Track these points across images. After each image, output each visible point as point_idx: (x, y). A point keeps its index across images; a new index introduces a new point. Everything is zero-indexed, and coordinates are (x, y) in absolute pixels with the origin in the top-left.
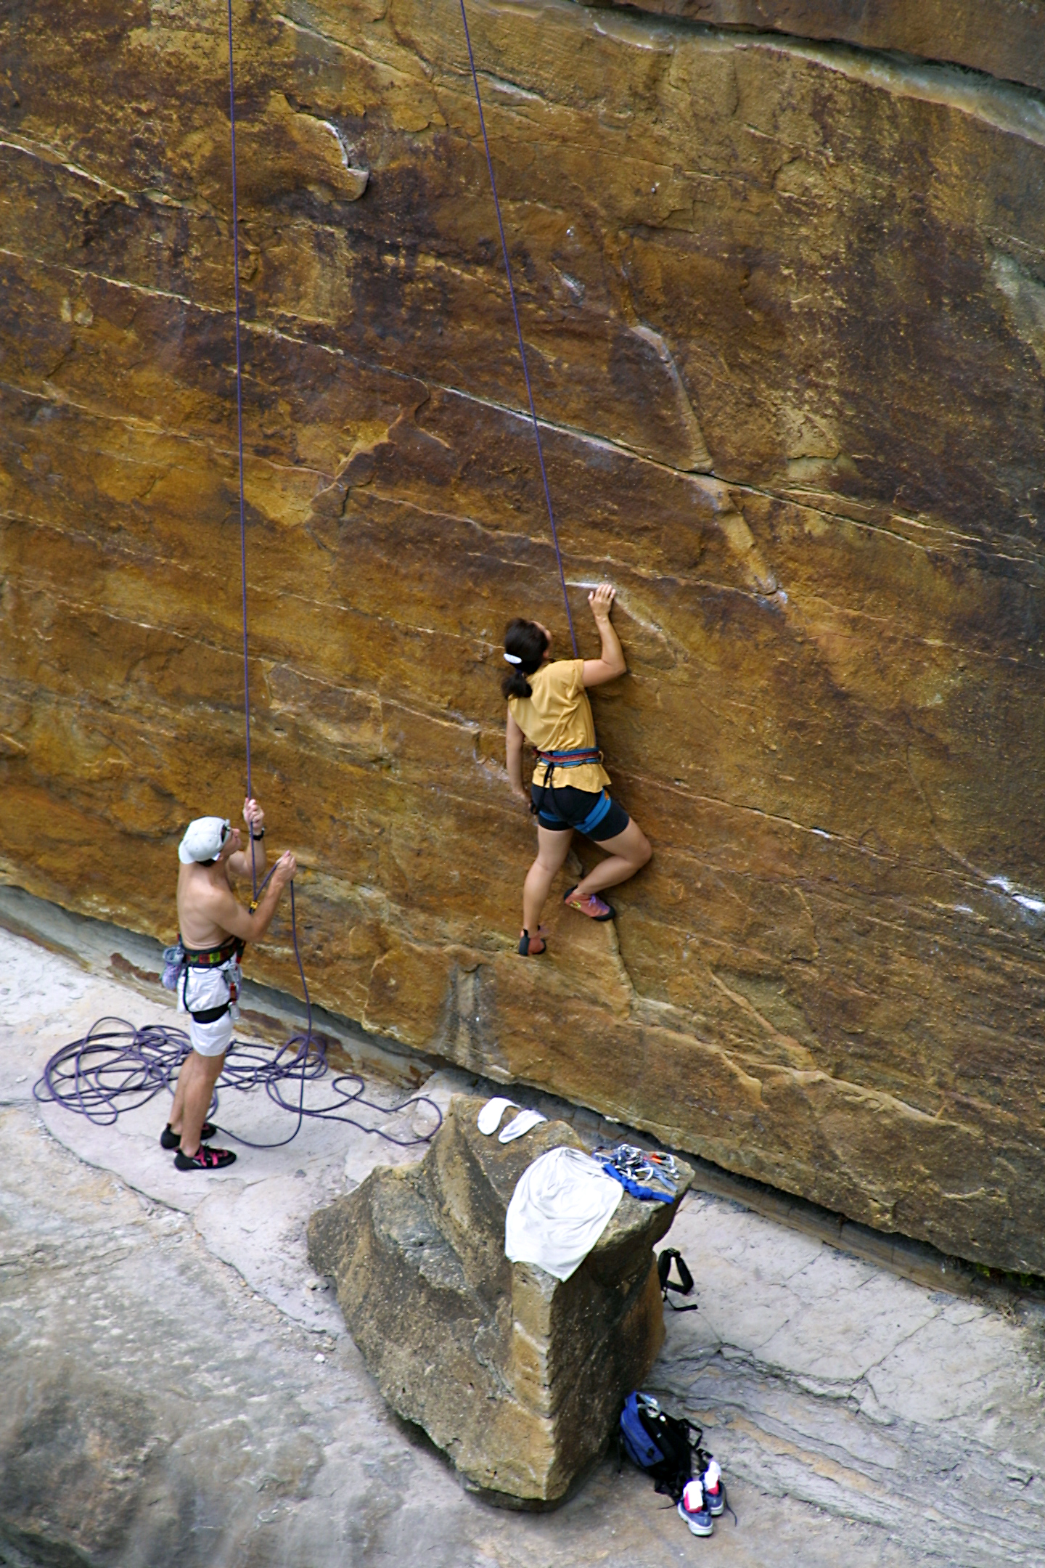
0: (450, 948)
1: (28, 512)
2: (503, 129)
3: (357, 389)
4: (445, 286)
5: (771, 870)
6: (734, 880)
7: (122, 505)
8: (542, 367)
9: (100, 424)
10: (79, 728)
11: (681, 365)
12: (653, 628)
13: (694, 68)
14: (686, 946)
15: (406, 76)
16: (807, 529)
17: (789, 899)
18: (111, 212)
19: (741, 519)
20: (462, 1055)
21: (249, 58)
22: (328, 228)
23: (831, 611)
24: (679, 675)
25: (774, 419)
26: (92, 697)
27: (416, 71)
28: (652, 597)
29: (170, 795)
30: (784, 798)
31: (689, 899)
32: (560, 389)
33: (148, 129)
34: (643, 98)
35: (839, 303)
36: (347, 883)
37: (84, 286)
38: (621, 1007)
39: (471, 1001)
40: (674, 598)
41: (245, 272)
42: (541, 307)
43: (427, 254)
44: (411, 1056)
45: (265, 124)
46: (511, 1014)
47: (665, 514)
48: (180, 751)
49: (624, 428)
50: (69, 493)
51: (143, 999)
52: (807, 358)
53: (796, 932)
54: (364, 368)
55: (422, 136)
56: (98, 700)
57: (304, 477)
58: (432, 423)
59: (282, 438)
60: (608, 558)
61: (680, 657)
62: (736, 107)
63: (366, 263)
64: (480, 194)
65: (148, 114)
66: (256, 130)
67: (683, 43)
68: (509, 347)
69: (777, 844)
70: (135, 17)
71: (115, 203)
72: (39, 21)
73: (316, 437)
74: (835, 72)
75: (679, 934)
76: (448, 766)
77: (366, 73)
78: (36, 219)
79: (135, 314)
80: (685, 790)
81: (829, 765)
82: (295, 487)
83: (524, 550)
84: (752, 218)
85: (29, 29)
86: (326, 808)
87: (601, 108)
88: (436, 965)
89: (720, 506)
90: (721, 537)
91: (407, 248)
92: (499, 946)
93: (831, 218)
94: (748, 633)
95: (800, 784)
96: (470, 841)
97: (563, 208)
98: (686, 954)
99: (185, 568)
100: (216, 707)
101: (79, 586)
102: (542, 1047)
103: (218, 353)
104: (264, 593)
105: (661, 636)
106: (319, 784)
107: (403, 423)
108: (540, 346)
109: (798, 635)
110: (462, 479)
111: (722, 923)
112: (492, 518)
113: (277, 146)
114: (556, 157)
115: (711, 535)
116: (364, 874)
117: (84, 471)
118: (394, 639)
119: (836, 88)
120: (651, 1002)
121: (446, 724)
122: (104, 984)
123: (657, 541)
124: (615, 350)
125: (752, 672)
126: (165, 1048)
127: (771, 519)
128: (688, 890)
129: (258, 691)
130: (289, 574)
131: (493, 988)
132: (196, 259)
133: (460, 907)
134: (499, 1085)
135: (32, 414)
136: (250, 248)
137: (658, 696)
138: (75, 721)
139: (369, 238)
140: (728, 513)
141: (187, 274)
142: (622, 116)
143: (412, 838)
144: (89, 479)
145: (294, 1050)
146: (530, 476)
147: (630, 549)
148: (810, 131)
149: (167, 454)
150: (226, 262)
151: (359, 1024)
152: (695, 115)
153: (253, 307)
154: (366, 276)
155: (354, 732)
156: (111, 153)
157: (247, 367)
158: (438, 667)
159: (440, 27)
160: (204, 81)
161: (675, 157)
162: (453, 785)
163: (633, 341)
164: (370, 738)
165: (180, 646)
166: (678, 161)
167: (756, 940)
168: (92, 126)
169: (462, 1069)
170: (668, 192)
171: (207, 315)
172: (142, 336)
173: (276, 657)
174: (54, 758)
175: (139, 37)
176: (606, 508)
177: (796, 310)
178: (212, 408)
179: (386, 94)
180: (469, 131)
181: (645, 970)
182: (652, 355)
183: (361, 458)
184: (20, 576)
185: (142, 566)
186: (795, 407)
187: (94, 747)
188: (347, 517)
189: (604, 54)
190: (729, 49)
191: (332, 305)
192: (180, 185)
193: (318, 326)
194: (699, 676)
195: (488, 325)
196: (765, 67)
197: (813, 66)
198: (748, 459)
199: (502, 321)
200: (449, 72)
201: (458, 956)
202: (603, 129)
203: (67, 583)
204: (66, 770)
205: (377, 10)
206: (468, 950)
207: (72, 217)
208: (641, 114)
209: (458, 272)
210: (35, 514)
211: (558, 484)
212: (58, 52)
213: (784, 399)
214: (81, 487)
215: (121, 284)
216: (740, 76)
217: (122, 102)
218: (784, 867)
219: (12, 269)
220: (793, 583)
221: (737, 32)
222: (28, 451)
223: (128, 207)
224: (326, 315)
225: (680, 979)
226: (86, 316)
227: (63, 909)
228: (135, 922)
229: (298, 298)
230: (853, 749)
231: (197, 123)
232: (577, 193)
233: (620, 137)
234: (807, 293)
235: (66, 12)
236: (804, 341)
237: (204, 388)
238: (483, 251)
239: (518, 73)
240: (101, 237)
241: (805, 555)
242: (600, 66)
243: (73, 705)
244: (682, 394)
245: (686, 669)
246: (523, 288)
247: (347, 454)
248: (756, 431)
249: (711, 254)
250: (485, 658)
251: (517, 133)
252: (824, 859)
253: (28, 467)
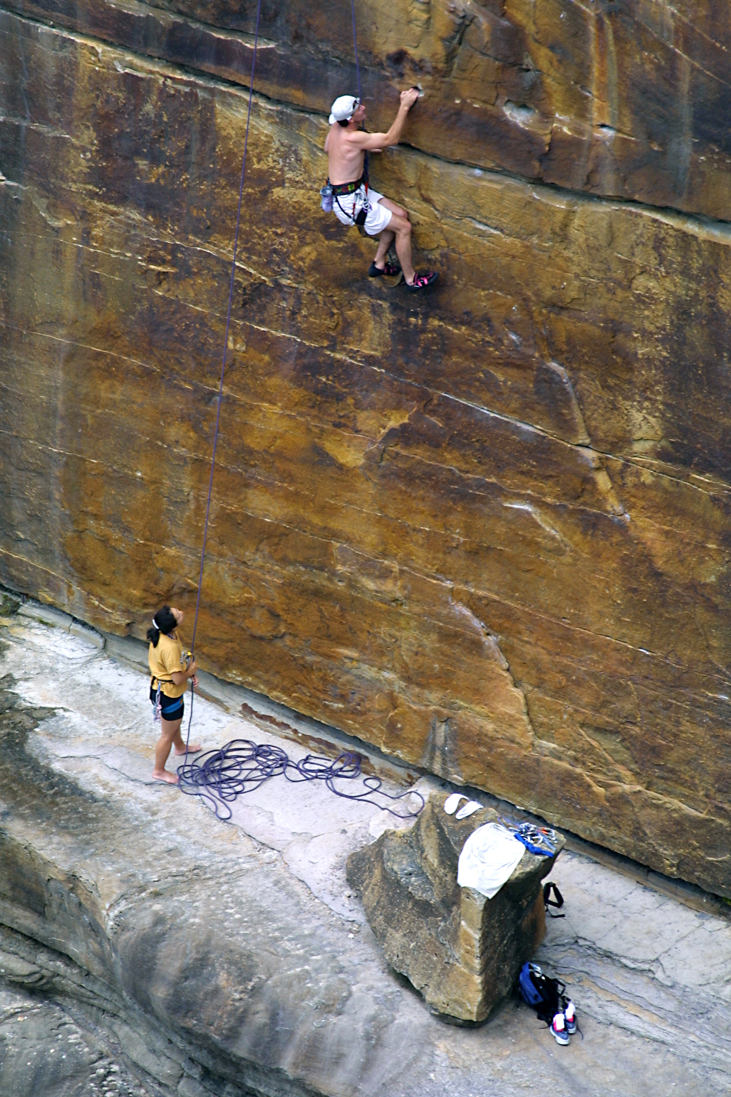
0: (432, 708)
1: (205, 454)
2: (479, 250)
3: (391, 392)
4: (443, 335)
5: (615, 671)
6: (594, 676)
7: (258, 452)
8: (496, 383)
9: (247, 406)
10: (229, 576)
11: (574, 385)
12: (553, 532)
13: (588, 220)
14: (565, 712)
15: (426, 218)
16: (642, 479)
17: (625, 688)
18: (258, 289)
19: (605, 473)
20: (437, 768)
22: (379, 302)
24: (567, 559)
25: (626, 417)
26: (236, 559)
27: (432, 216)
28: (553, 515)
29: (278, 616)
30: (624, 631)
31: (568, 686)
32: (505, 396)
33: (281, 243)
34: (559, 235)
35: (665, 354)
36: (375, 669)
37: (242, 329)
38: (527, 745)
39: (442, 739)
40: (566, 516)
41: (332, 325)
42: (497, 350)
43: (434, 318)
44: (408, 768)
45: (346, 243)
46: (466, 747)
47: (562, 468)
48: (285, 591)
49: (541, 419)
50: (229, 445)
51: (259, 729)
52: (646, 384)
53: (628, 706)
54: (396, 380)
55: (434, 252)
56: (240, 561)
57: (360, 440)
58: (433, 412)
59: (349, 417)
60: (529, 492)
61: (568, 549)
62: (611, 242)
63: (399, 322)
64: (465, 285)
65: (282, 235)
66: (341, 245)
67: (583, 205)
68: (478, 371)
69: (619, 656)
70: (277, 181)
71: (261, 284)
72: (223, 182)
73: (368, 418)
74: (667, 225)
75: (561, 705)
76: (435, 605)
78: (216, 291)
79: (269, 346)
80: (568, 624)
81: (650, 613)
82: (355, 446)
83: (482, 486)
84: (617, 305)
85: (217, 186)
86: (366, 627)
87: (535, 240)
88: (424, 717)
89: (593, 465)
90: (593, 482)
91: (423, 314)
92: (460, 708)
93: (662, 307)
94: (607, 537)
95: (633, 623)
96: (445, 648)
97: (511, 295)
98: (565, 717)
99: (291, 489)
100: (306, 567)
101: (232, 497)
102: (482, 766)
103: (315, 369)
104: (335, 504)
105: (557, 537)
106: (362, 613)
107: (417, 412)
108: (496, 372)
109: (635, 539)
110: (449, 444)
111: (586, 700)
112: (465, 467)
113: (352, 255)
114: (508, 266)
115: (589, 481)
116: (385, 664)
117: (237, 432)
118: (407, 533)
119: (667, 233)
120: (544, 743)
121: (435, 582)
122: (238, 720)
123: (557, 484)
124: (537, 376)
125: (608, 559)
126: (271, 757)
127: (622, 473)
128: (568, 680)
129: (329, 559)
130: (349, 494)
131: (455, 731)
132: (305, 316)
133: (439, 685)
134: (458, 786)
135: (210, 400)
136: (335, 311)
137: (555, 571)
138: (226, 572)
139: (402, 308)
140: (598, 469)
141: (299, 324)
142: (546, 245)
143: (413, 645)
144: (240, 437)
145: (342, 761)
146: (487, 444)
147: (542, 487)
148: (652, 257)
149: (283, 425)
150: (321, 318)
151: (379, 749)
152: (588, 246)
153: (335, 344)
154: (399, 329)
155: (382, 584)
156: (260, 256)
157: (331, 378)
158: (431, 549)
159: (447, 192)
160: (313, 218)
161: (575, 269)
162: (438, 616)
163: (548, 371)
164: (391, 588)
165: (287, 532)
166: (577, 271)
167: (605, 710)
168: (250, 241)
169: (437, 776)
170: (571, 288)
171: (309, 348)
172: (273, 358)
173: (340, 540)
174: (214, 593)
175: (278, 192)
176: (529, 464)
177: (640, 356)
178: (310, 399)
180: (461, 251)
181: (542, 725)
182: (558, 378)
183: (392, 430)
185: (268, 487)
186: (638, 411)
187: (237, 587)
188: (383, 463)
189: (538, 210)
190: (608, 210)
191: (379, 345)
192: (297, 275)
193: (372, 356)
194: (578, 560)
195: (466, 359)
196: (628, 221)
197: (655, 221)
198: (610, 439)
199: (475, 357)
200: (450, 217)
201: (436, 712)
202: (536, 252)
203: (225, 495)
204: (220, 599)
205: (412, 182)
206: (442, 709)
207: (236, 291)
208: (557, 244)
209: (451, 328)
210: (209, 456)
211: (503, 449)
212: (233, 199)
213: (632, 406)
214: (235, 442)
215: (262, 329)
216: (614, 225)
217: (267, 228)
218: (623, 670)
219: (202, 318)
220: (633, 510)
221: (613, 201)
222: (206, 420)
223: (268, 286)
224: (376, 350)
225: (561, 730)
226: (242, 346)
227: (216, 677)
228: (256, 686)
229: (361, 340)
230: (664, 604)
231: (308, 241)
232: (519, 287)
233: (545, 256)
234: (647, 347)
235: (238, 177)
236: (644, 374)
237: (306, 389)
238: (466, 317)
239: (490, 219)
240: (252, 303)
241: (640, 494)
242: (536, 216)
243: (226, 563)
244: (574, 401)
245: (571, 556)
246: (487, 339)
247: (384, 428)
248: (616, 424)
249: (594, 323)
250: (458, 545)
251: (487, 252)
252: (645, 666)
253: (206, 429)
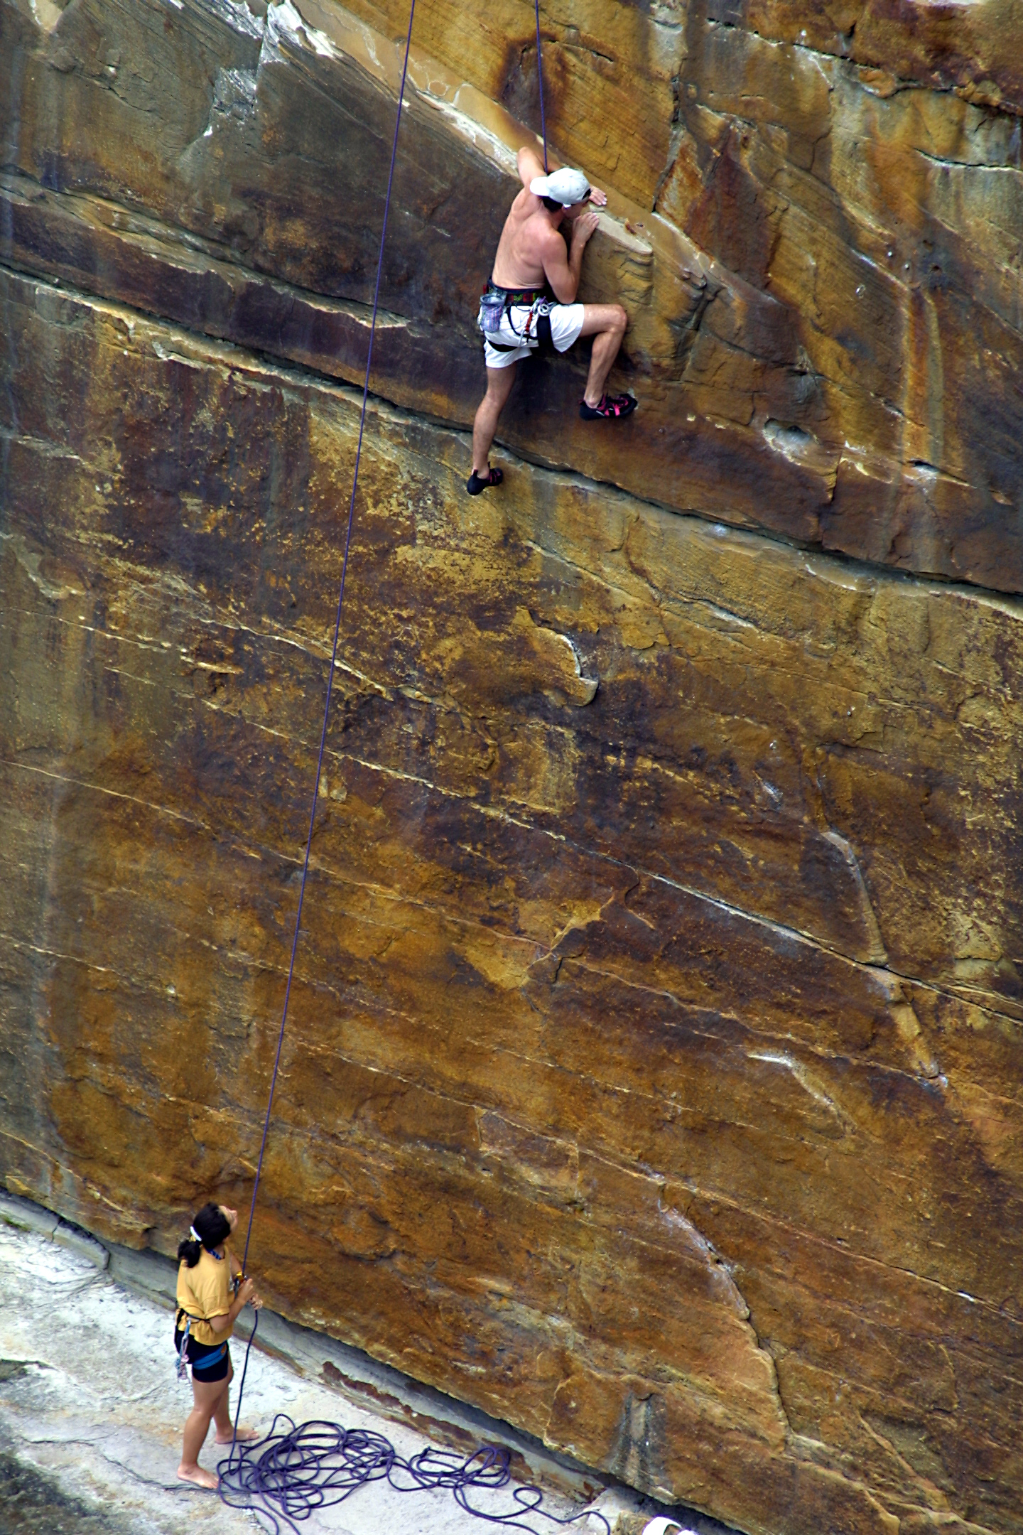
0: (626, 1377)
1: (277, 963)
2: (719, 652)
3: (575, 871)
4: (658, 785)
5: (920, 1327)
6: (886, 1333)
7: (361, 961)
8: (741, 863)
9: (346, 888)
10: (309, 1157)
11: (864, 869)
12: (825, 1101)
13: (892, 610)
14: (839, 1390)
15: (637, 600)
16: (969, 1022)
17: (934, 1354)
18: (369, 704)
19: (910, 1009)
20: (632, 1475)
21: (500, 577)
22: (559, 729)
23: (986, 1097)
24: (847, 1145)
25: (945, 923)
26: (322, 1130)
27: (646, 597)
28: (826, 1074)
29: (386, 1223)
30: (934, 1262)
31: (843, 1348)
32: (755, 883)
33: (407, 633)
34: (846, 633)
35: (1009, 824)
36: (538, 1312)
37: (340, 767)
38: (777, 1442)
39: (642, 1427)
40: (846, 1076)
41: (484, 763)
42: (743, 810)
43: (645, 757)
44: (585, 1473)
45: (510, 635)
46: (678, 1442)
47: (842, 1000)
48: (397, 1183)
49: (810, 922)
50: (315, 948)
51: (349, 1405)
52: (978, 870)
53: (939, 1385)
54: (583, 853)
55: (647, 653)
56: (327, 1133)
57: (522, 947)
58: (640, 906)
59: (506, 910)
60: (789, 1036)
61: (848, 1129)
62: (928, 645)
63: (590, 761)
64: (696, 707)
65: (409, 620)
66: (501, 639)
67: (884, 587)
68: (713, 844)
69: (925, 1303)
70: (403, 536)
71: (373, 696)
72: (318, 535)
73: (536, 912)
74: (1017, 621)
75: (833, 1379)
76: (634, 1213)
77: (602, 595)
78: (303, 706)
79: (384, 794)
80: (846, 1249)
81: (977, 1235)
82: (514, 955)
83: (714, 1024)
84: (935, 744)
85: (309, 542)
86: (524, 1243)
87: (807, 639)
88: (613, 1392)
89: (892, 996)
90: (891, 1024)
91: (628, 750)
92: (671, 1379)
93: (1005, 749)
94: (910, 1112)
95: (950, 1251)
96: (650, 1281)
97: (768, 724)
98: (838, 1398)
99: (413, 1021)
100: (432, 1147)
101: (318, 1031)
102: (704, 1473)
103: (455, 832)
104: (480, 1047)
105: (832, 1109)
106: (519, 1221)
107: (614, 903)
108: (740, 844)
109: (956, 1116)
110: (663, 957)
111: (872, 1371)
112: (687, 993)
113: (519, 655)
114: (764, 679)
115: (884, 1022)
116: (554, 1305)
117: (329, 929)
118: (594, 1096)
119: (1016, 635)
120: (804, 1438)
121: (635, 1175)
122: (316, 1389)
123: (833, 1025)
124: (806, 852)
125: (912, 1146)
126: (367, 1450)
127: (937, 1011)
128: (843, 1340)
129: (469, 1134)
130: (503, 1032)
131: (663, 1416)
132: (441, 748)
133: (637, 1341)
134: (663, 1505)
135: (287, 876)
136: (489, 741)
137: (827, 1162)
138: (306, 1151)
139: (595, 740)
140: (899, 1003)
141: (432, 761)
142: (825, 647)
143: (598, 1276)
144: (334, 937)
145: (481, 1460)
146: (724, 958)
147: (809, 1029)
148: (992, 671)
149: (402, 919)
150: (467, 753)
151: (541, 1441)
152: (890, 650)
153: (488, 794)
154: (589, 772)
155: (552, 1177)
156: (372, 652)
157: (479, 846)
158: (631, 1123)
159: (669, 559)
160: (459, 595)
161: (871, 687)
162: (639, 1230)
163: (823, 845)
164: (567, 1183)
165: (404, 1090)
166: (873, 690)
167: (903, 1389)
168: (358, 628)
169: (631, 1488)
170: (862, 716)
171: (447, 798)
172: (389, 813)
173: (488, 1105)
174: (285, 1183)
175: (404, 553)
176: (790, 991)
177: (970, 827)
178: (445, 880)
179: (618, 615)
180: (689, 652)
181: (800, 1410)
182: (839, 858)
183: (574, 933)
184: (266, 1018)
185: (375, 1016)
186: (964, 913)
187: (322, 1175)
188: (559, 984)
189: (813, 592)
190: (924, 595)
191: (558, 796)
192: (431, 684)
193: (545, 814)
194: (864, 1147)
195: (695, 823)
196: (954, 612)
197: (997, 614)
198: (919, 956)
199: (708, 820)
200: (674, 599)
201: (633, 1385)
202: (808, 657)
203: (308, 1028)
204: (294, 1194)
205: (615, 543)
206: (643, 1380)
207: (335, 706)
208: (843, 647)
209: (671, 774)
210: (284, 965)
211: (749, 968)
212: (333, 562)
213: (955, 905)
214: (325, 943)
215: (374, 767)
216: (932, 619)
217: (386, 608)
218: (931, 1325)
219: (279, 748)
220: (953, 1070)
221: (932, 580)
222: (281, 909)
223: (384, 700)
224: (552, 804)
225: (832, 1420)
226: (341, 793)
227: (284, 1319)
228: (347, 1335)
229: (529, 788)
230: (999, 1223)
231: (450, 630)
232: (781, 712)
233: (822, 665)
234: (981, 812)
235: (343, 528)
236: (976, 855)
237: (440, 863)
238: (695, 757)
239: (737, 603)
240: (359, 725)
241: (965, 1046)
242: (809, 602)
243: (305, 1136)
244: (863, 895)
245: (853, 1141)
246: (727, 792)
247: (562, 928)
248: (929, 931)
249: (898, 773)
250: (674, 1118)
251: (731, 656)
252: (968, 1321)
253: (281, 922)
